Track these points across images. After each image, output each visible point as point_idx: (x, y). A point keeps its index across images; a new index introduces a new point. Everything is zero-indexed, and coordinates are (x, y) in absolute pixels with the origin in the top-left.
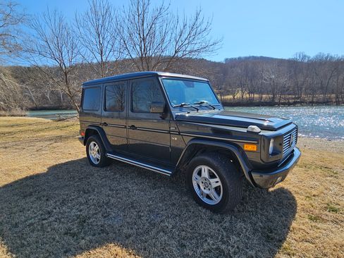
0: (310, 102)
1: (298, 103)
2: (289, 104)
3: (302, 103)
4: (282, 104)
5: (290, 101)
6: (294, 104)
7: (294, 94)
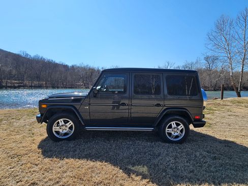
0: (30, 86)
1: (22, 86)
2: (15, 88)
3: (24, 87)
4: (9, 87)
5: (16, 85)
6: (19, 87)
7: (19, 80)
